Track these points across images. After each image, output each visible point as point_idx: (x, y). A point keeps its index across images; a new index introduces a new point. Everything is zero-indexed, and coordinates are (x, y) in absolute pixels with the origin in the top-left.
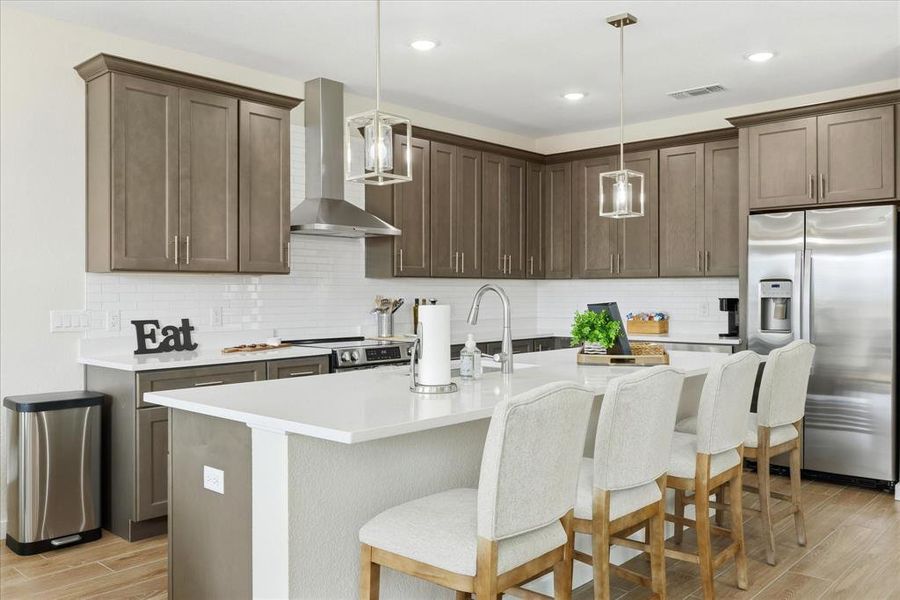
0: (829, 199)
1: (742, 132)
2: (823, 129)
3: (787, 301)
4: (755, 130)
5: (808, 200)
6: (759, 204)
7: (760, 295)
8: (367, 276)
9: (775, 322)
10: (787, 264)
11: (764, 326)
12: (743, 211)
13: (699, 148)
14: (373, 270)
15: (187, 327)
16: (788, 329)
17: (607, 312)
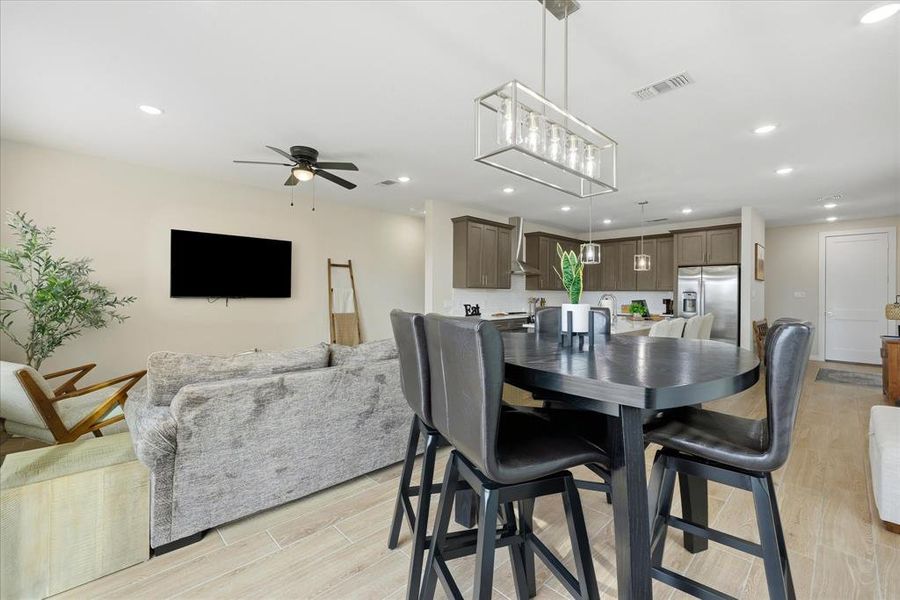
0: (711, 263)
1: (675, 236)
2: (709, 237)
3: (694, 301)
4: (681, 236)
5: (703, 262)
6: (682, 264)
7: (683, 298)
8: (527, 289)
9: (688, 309)
10: (694, 285)
11: (685, 310)
12: (675, 267)
13: (655, 240)
14: (529, 287)
15: (478, 307)
16: (695, 311)
17: (642, 303)
